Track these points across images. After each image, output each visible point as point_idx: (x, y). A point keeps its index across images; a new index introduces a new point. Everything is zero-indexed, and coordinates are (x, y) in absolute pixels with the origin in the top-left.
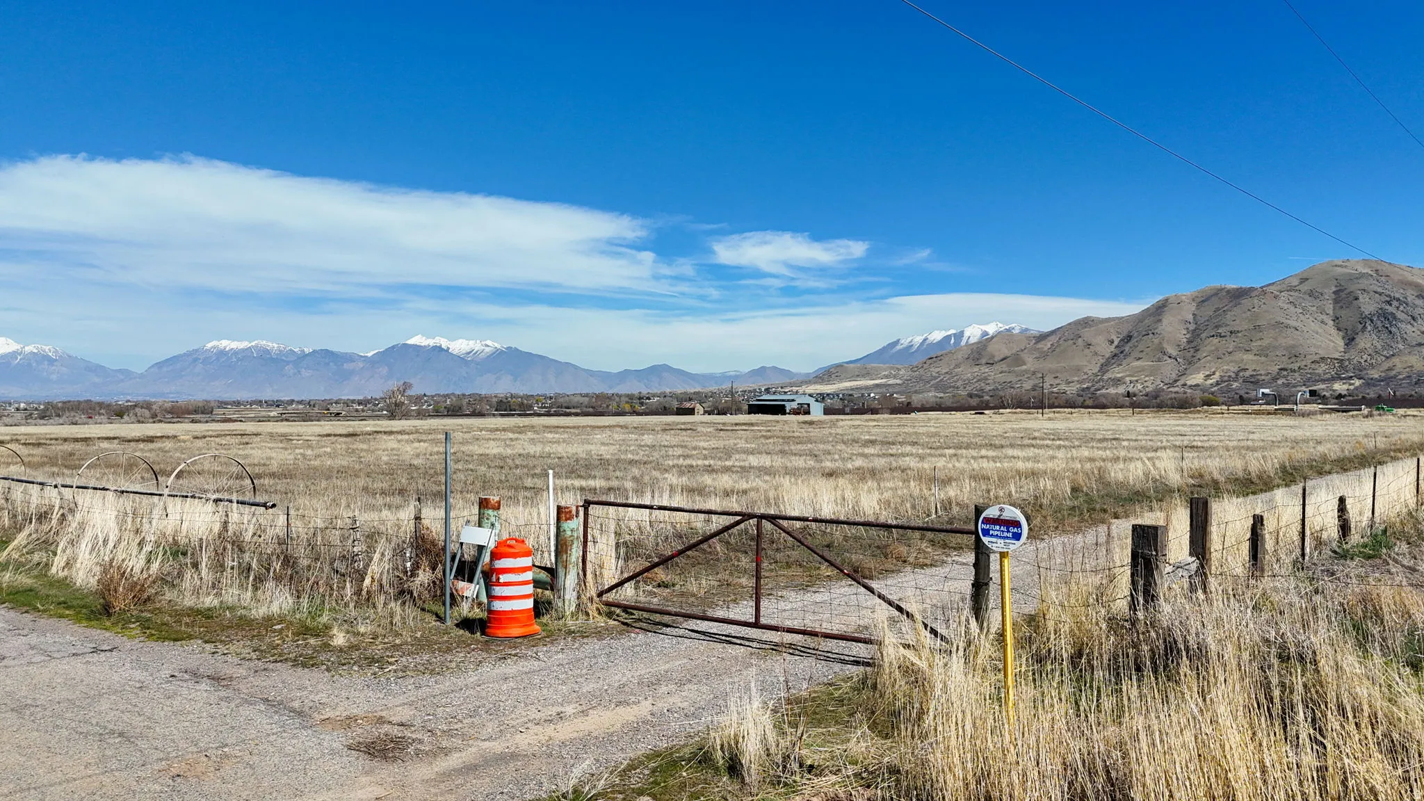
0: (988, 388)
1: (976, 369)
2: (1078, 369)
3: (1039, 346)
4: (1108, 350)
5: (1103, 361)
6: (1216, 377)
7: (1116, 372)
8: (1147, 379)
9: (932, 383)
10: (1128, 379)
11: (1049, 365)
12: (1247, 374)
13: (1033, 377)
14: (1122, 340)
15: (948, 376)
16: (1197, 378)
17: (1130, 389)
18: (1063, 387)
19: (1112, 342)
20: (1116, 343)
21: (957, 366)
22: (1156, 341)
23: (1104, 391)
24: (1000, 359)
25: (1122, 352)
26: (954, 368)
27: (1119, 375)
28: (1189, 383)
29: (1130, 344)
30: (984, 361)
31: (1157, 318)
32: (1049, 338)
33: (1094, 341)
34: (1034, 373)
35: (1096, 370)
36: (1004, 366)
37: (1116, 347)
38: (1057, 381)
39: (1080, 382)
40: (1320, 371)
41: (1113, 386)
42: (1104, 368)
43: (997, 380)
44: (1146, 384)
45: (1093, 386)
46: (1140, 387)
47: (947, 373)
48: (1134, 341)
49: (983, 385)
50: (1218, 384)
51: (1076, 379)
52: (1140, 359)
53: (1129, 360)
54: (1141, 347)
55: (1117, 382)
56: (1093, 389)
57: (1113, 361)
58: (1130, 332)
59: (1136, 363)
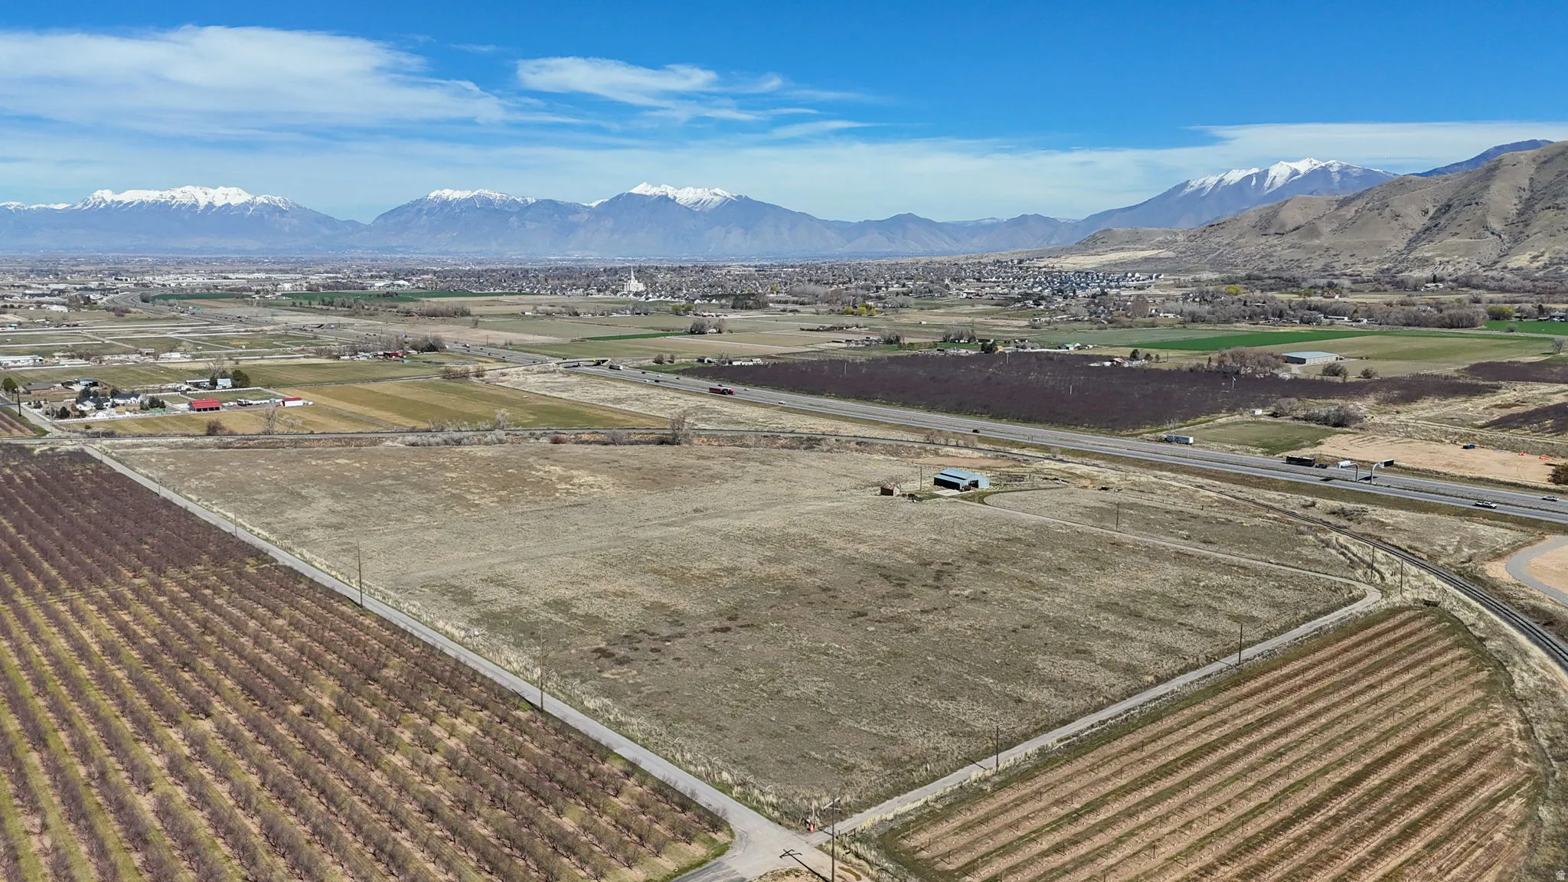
0: (1271, 267)
1: (1263, 240)
2: (1381, 245)
3: (1342, 212)
4: (1419, 222)
5: (1411, 236)
6: (1545, 258)
7: (1425, 251)
8: (1461, 259)
9: (1209, 257)
10: (1438, 259)
11: (1347, 239)
13: (1326, 254)
14: (1440, 210)
15: (1229, 249)
16: (1521, 260)
17: (1438, 273)
18: (1360, 268)
19: (1427, 213)
20: (1431, 214)
21: (1241, 236)
22: (1479, 213)
23: (1406, 274)
24: (1292, 228)
25: (1436, 226)
26: (1238, 238)
27: (1427, 255)
28: (1510, 266)
29: (1447, 216)
30: (1272, 231)
31: (1487, 182)
32: (1354, 203)
33: (1403, 211)
34: (1328, 249)
35: (1401, 247)
36: (1295, 237)
37: (1431, 218)
38: (1353, 260)
39: (1380, 262)
41: (1419, 267)
42: (1412, 244)
43: (1283, 257)
44: (1458, 266)
45: (1396, 267)
46: (1450, 269)
47: (1228, 244)
48: (1452, 212)
49: (1266, 262)
50: (1545, 267)
51: (1377, 257)
52: (1456, 234)
53: (1442, 235)
54: (1461, 219)
55: (1424, 262)
56: (1394, 270)
57: (1424, 236)
58: (1450, 200)
59: (1451, 240)
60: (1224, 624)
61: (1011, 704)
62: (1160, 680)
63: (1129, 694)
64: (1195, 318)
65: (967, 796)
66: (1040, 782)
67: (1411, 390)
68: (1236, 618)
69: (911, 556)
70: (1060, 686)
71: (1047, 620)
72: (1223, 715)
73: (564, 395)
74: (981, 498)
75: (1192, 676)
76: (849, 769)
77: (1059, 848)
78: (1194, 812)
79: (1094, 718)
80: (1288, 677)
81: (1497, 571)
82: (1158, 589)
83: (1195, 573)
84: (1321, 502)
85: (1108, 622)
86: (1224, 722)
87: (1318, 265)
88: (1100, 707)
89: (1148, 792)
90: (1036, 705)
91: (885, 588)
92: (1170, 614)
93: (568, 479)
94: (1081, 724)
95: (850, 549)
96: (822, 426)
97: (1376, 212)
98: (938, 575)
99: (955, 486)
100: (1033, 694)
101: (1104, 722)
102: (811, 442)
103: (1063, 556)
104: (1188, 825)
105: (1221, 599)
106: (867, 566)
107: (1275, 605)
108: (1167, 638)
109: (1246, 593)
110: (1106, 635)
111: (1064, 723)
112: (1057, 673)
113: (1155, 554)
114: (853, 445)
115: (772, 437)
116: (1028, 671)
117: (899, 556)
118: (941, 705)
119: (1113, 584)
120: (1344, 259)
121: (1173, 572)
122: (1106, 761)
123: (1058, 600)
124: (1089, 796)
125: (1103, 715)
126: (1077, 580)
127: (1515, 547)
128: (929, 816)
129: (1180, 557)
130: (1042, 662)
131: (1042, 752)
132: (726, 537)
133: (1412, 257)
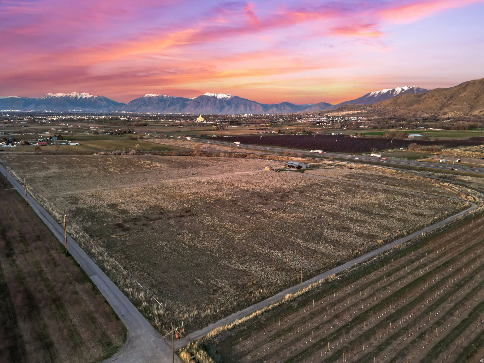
0: (397, 115)
1: (394, 107)
2: (431, 108)
3: (419, 99)
5: (441, 105)
8: (457, 112)
9: (378, 112)
10: (449, 112)
13: (414, 111)
15: (384, 110)
16: (476, 113)
17: (450, 116)
18: (425, 115)
23: (440, 117)
27: (446, 111)
28: (473, 114)
31: (465, 89)
35: (438, 109)
37: (447, 100)
38: (423, 113)
39: (432, 113)
41: (443, 115)
42: (441, 108)
43: (401, 112)
44: (456, 114)
45: (436, 115)
46: (453, 115)
48: (454, 98)
49: (395, 114)
51: (430, 112)
52: (455, 105)
53: (451, 105)
54: (456, 101)
55: (445, 113)
57: (445, 105)
58: (454, 94)
59: (453, 107)
60: (409, 217)
61: (310, 253)
62: (386, 242)
63: (370, 249)
66: (326, 300)
68: (416, 215)
69: (272, 189)
70: (336, 244)
71: (329, 214)
72: (424, 260)
74: (302, 171)
75: (402, 240)
76: (215, 291)
78: (423, 325)
79: (355, 262)
80: (449, 241)
82: (377, 202)
83: (393, 196)
85: (356, 215)
86: (425, 265)
87: (411, 114)
88: (356, 256)
89: (391, 309)
90: (323, 254)
91: (258, 201)
92: (384, 212)
93: (151, 165)
94: (346, 267)
95: (247, 187)
97: (430, 98)
98: (282, 197)
99: (293, 167)
100: (322, 248)
101: (361, 264)
102: (244, 156)
103: (335, 190)
104: (422, 336)
105: (406, 207)
107: (431, 209)
108: (385, 223)
109: (417, 204)
110: (356, 221)
111: (339, 264)
112: (333, 238)
113: (374, 190)
114: (259, 157)
115: (230, 155)
116: (320, 237)
117: (268, 190)
118: (274, 253)
120: (420, 112)
121: (382, 197)
122: (364, 287)
123: (333, 206)
124: (355, 312)
125: (360, 260)
126: (341, 199)
129: (385, 191)
130: (327, 233)
131: (327, 282)
132: (199, 182)
133: (441, 112)
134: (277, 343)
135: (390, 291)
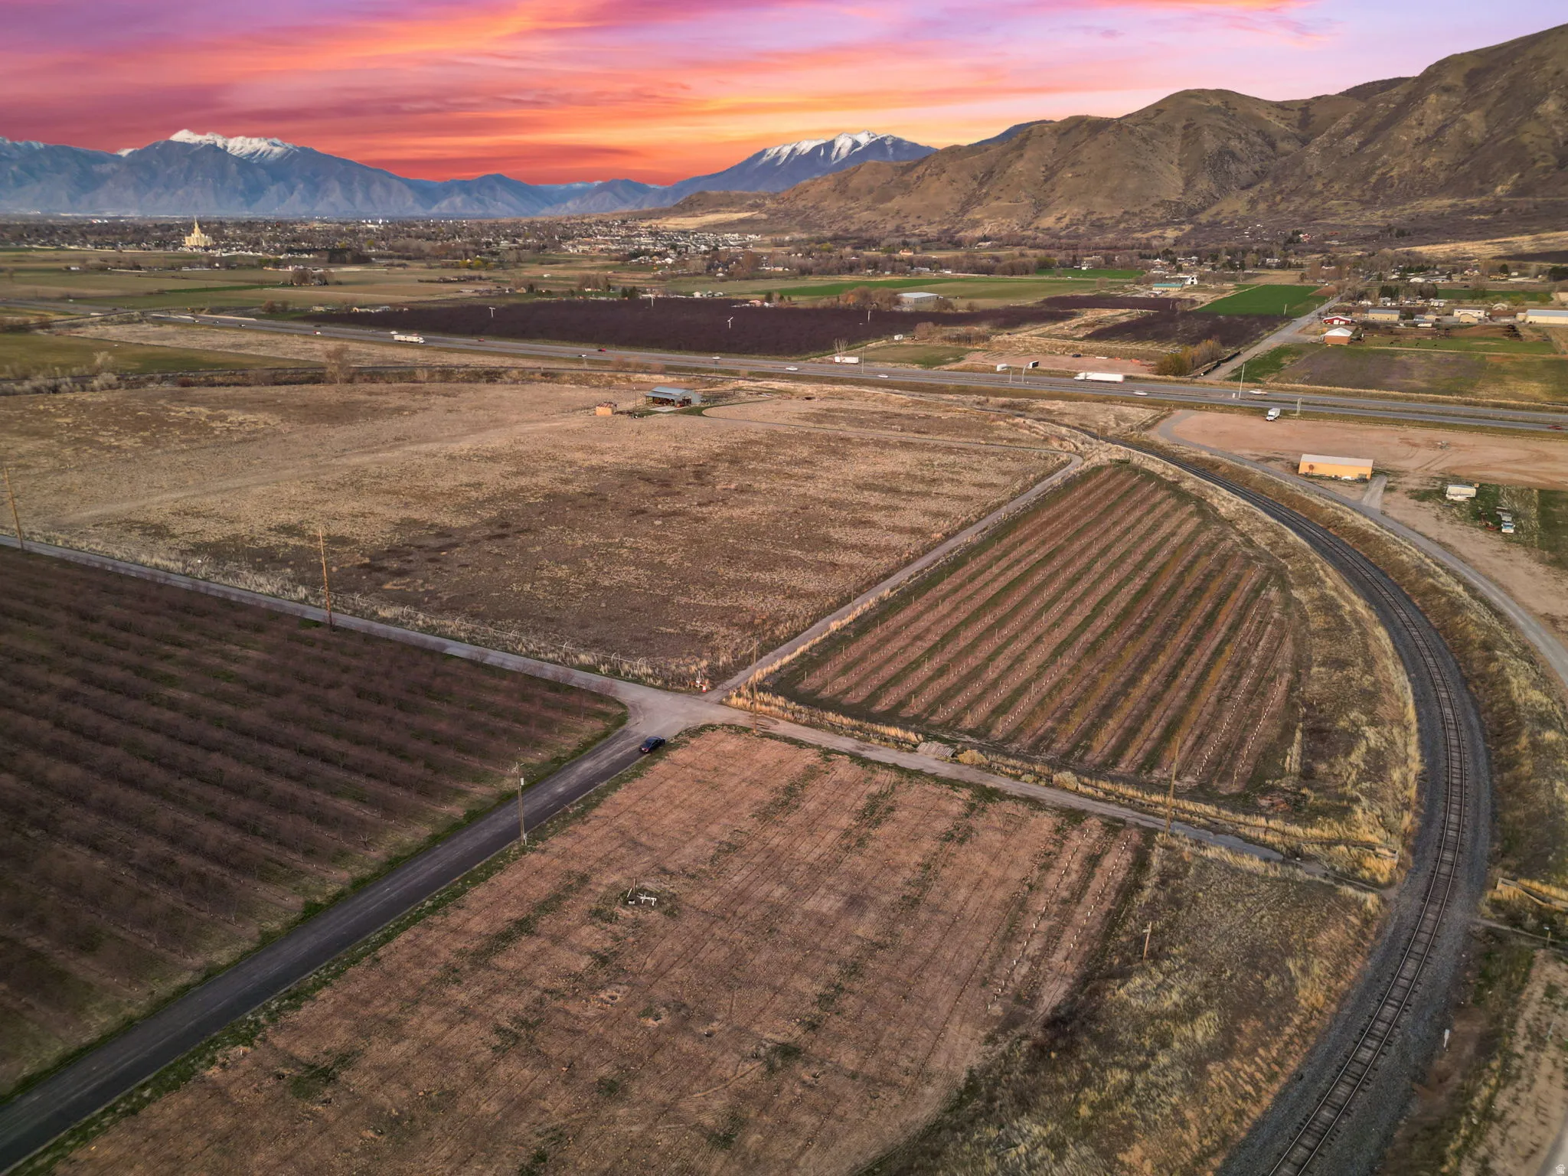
0: (853, 228)
1: (842, 203)
2: (940, 208)
3: (906, 178)
4: (970, 187)
5: (964, 199)
6: (1066, 221)
7: (976, 213)
8: (1004, 221)
9: (798, 218)
10: (986, 221)
12: (1094, 217)
13: (897, 217)
14: (985, 175)
15: (814, 211)
16: (1048, 221)
17: (987, 232)
18: (925, 228)
19: (975, 178)
23: (962, 234)
27: (978, 217)
28: (1041, 226)
30: (849, 195)
31: (1020, 149)
33: (957, 177)
34: (898, 211)
35: (957, 209)
36: (869, 200)
38: (920, 221)
39: (941, 223)
40: (1158, 215)
41: (971, 228)
42: (965, 207)
43: (862, 219)
44: (1002, 227)
45: (953, 227)
46: (996, 229)
49: (848, 224)
50: (1067, 227)
51: (937, 219)
52: (999, 198)
53: (988, 199)
54: (1001, 184)
55: (976, 223)
56: (952, 231)
57: (974, 200)
58: (992, 167)
59: (994, 204)
60: (972, 491)
61: (828, 568)
62: (948, 536)
63: (926, 550)
64: (805, 271)
65: (835, 643)
66: (892, 623)
67: (1012, 319)
68: (980, 486)
69: (659, 461)
70: (864, 549)
71: (820, 501)
72: (1014, 555)
73: (166, 343)
74: (698, 412)
75: (972, 530)
76: (708, 637)
77: (941, 672)
78: (1037, 630)
79: (911, 570)
80: (1048, 523)
81: (1155, 436)
82: (901, 470)
83: (926, 455)
84: (992, 399)
85: (874, 498)
86: (1018, 561)
87: (890, 226)
88: (908, 563)
89: (989, 619)
90: (852, 567)
91: (650, 490)
92: (922, 487)
93: (223, 418)
94: (902, 577)
95: (595, 461)
96: (493, 362)
97: (935, 177)
98: (698, 475)
99: (667, 401)
100: (843, 558)
101: (922, 571)
103: (804, 452)
104: (1038, 640)
105: (959, 473)
106: (620, 473)
107: (1005, 474)
108: (933, 505)
109: (975, 465)
110: (877, 508)
111: (886, 576)
112: (853, 540)
113: (883, 444)
115: (446, 374)
116: (827, 543)
117: (651, 463)
118: (765, 577)
119: (861, 467)
120: (912, 220)
121: (906, 457)
122: (940, 601)
123: (820, 486)
124: (941, 630)
125: (918, 565)
126: (828, 469)
127: (1156, 421)
128: (808, 663)
129: (906, 445)
130: (836, 533)
131: (882, 601)
132: (452, 458)
133: (965, 218)
134: (853, 677)
135: (979, 601)
